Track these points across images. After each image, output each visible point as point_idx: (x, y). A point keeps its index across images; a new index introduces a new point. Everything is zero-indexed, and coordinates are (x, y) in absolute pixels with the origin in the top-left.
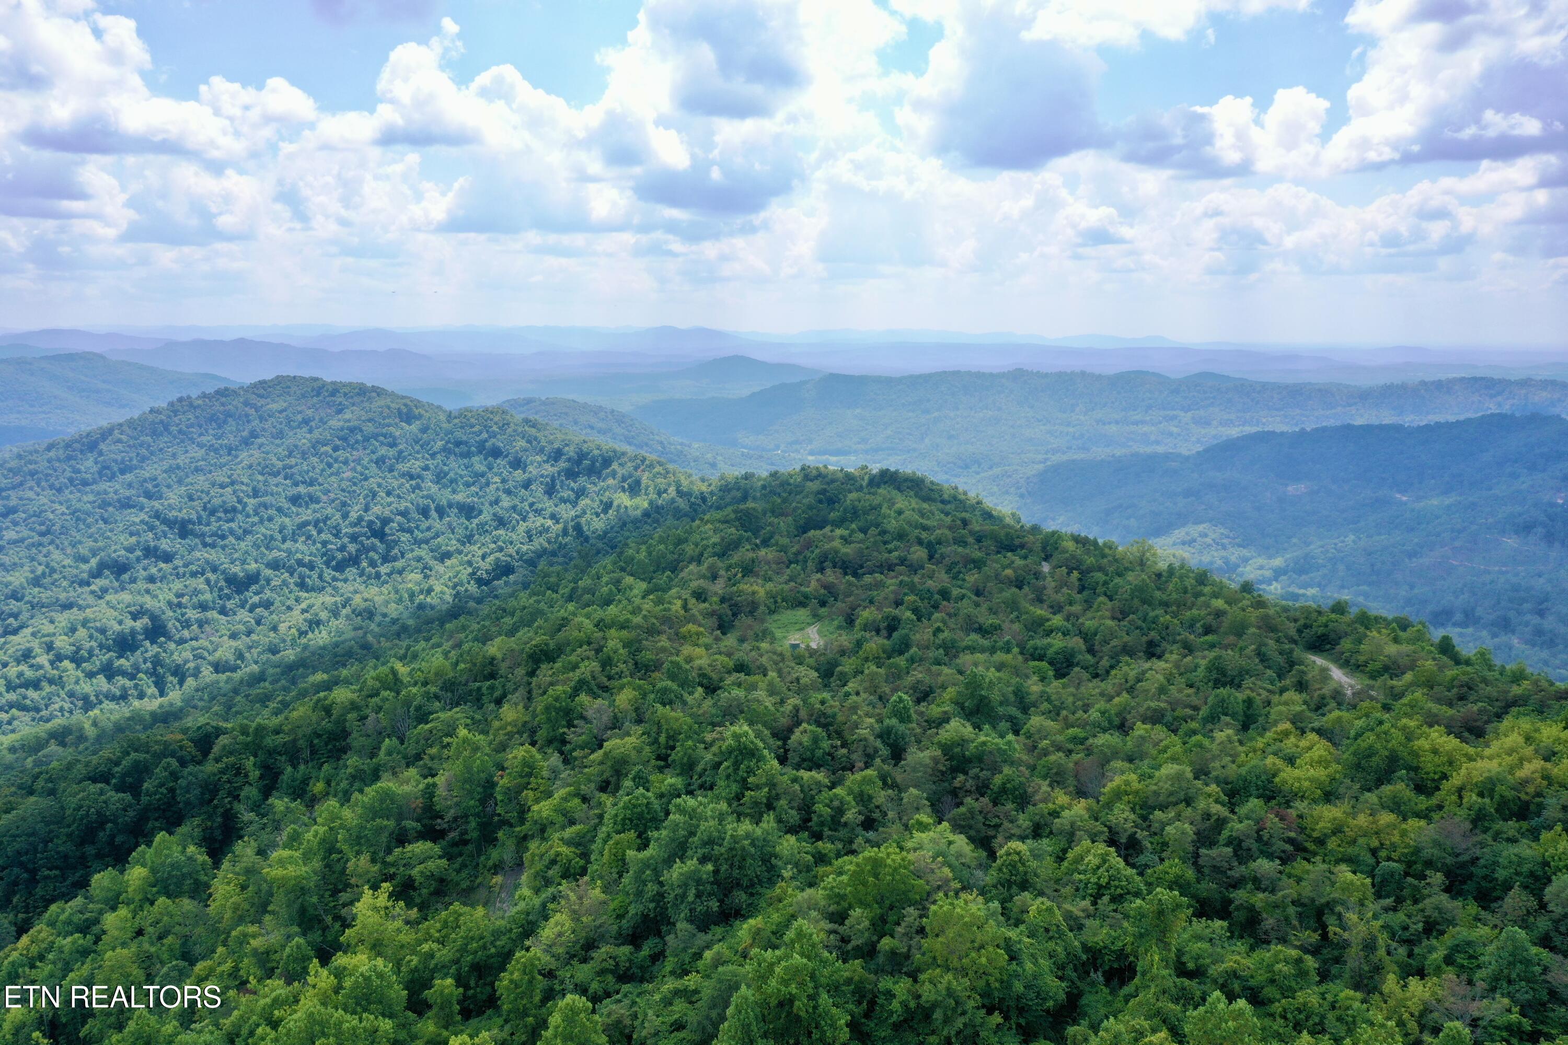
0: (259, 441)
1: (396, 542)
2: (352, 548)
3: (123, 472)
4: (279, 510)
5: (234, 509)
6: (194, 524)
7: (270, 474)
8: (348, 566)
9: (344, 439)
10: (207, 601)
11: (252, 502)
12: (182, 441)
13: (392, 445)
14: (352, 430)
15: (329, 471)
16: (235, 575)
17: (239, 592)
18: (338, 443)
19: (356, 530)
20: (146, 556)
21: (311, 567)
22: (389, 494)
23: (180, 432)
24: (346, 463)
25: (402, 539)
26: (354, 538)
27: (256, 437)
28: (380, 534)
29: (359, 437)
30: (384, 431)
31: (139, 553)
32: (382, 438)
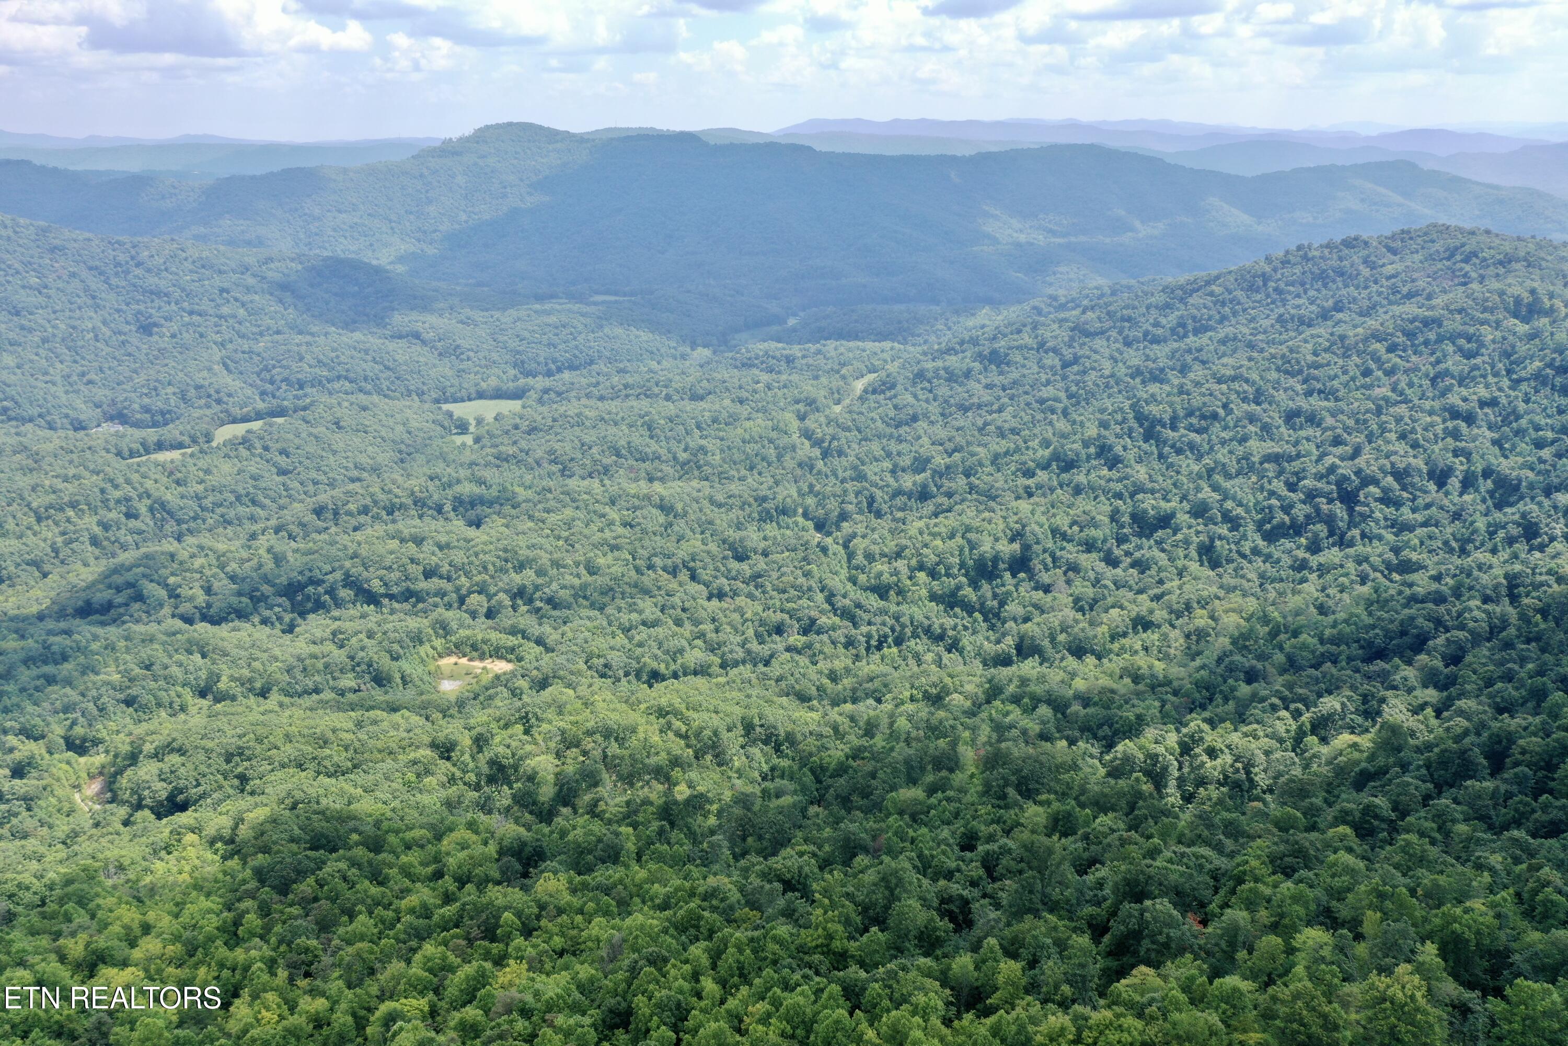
0: (1340, 316)
1: (1365, 517)
2: (1301, 511)
3: (1196, 332)
4: (1266, 428)
5: (1215, 416)
6: (1164, 426)
7: (1287, 372)
8: (1285, 536)
9: (1410, 335)
10: (1095, 540)
11: (1240, 409)
12: (1273, 302)
13: (1469, 355)
14: (1426, 323)
15: (1361, 381)
16: (1145, 511)
17: (1140, 535)
18: (1400, 339)
19: (1319, 485)
20: (1098, 455)
21: (1234, 523)
22: (1402, 436)
23: (1276, 289)
24: (1389, 373)
25: (1377, 514)
26: (1311, 496)
27: (1340, 310)
28: (1349, 498)
29: (1432, 336)
30: (1472, 330)
31: (1092, 450)
32: (1462, 342)
